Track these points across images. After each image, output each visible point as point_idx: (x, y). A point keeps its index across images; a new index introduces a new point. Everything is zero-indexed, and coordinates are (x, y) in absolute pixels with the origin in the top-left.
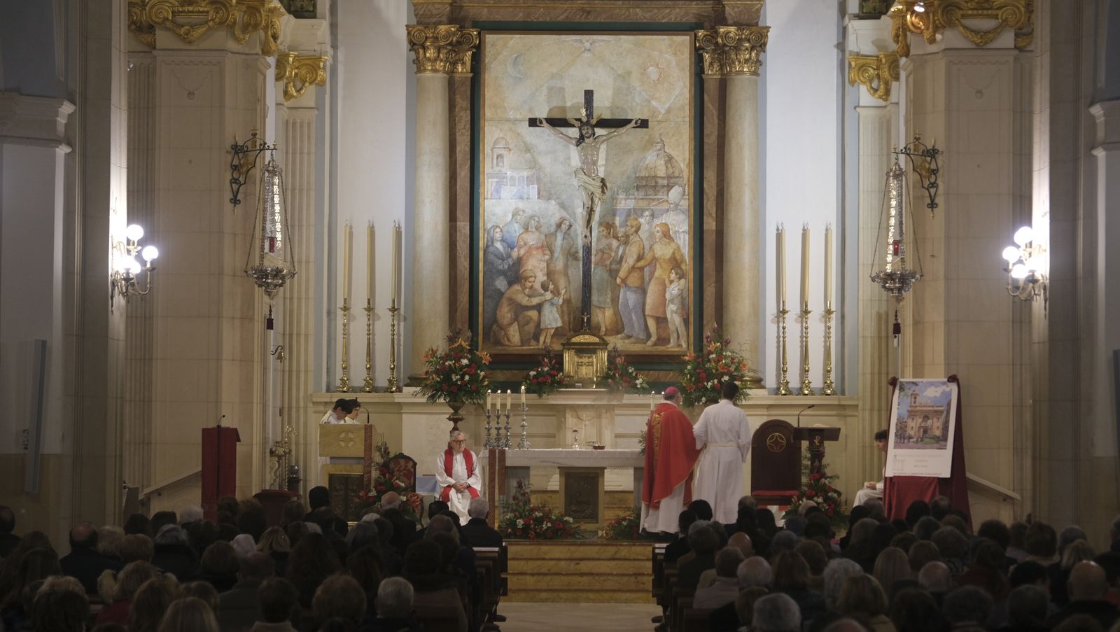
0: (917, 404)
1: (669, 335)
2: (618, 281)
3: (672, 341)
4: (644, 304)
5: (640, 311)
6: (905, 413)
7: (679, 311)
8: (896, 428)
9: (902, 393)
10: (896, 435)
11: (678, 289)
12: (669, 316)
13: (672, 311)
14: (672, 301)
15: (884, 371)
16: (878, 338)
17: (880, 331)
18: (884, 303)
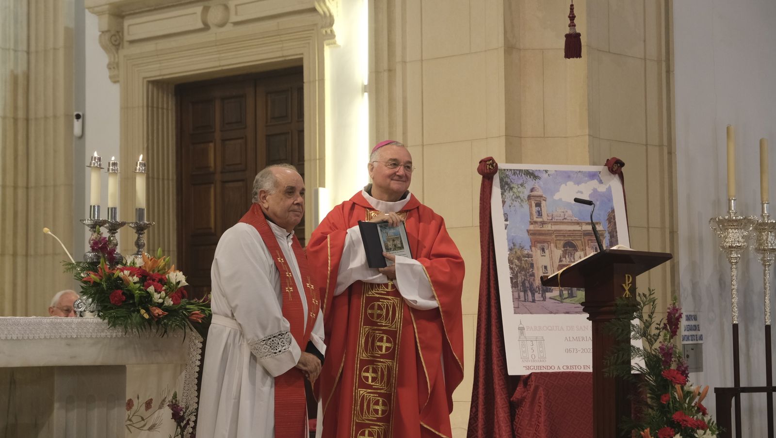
0: (545, 218)
6: (524, 239)
8: (511, 268)
9: (508, 194)
10: (514, 285)
15: (21, 182)
16: (12, 120)
17: (16, 108)
18: (23, 57)
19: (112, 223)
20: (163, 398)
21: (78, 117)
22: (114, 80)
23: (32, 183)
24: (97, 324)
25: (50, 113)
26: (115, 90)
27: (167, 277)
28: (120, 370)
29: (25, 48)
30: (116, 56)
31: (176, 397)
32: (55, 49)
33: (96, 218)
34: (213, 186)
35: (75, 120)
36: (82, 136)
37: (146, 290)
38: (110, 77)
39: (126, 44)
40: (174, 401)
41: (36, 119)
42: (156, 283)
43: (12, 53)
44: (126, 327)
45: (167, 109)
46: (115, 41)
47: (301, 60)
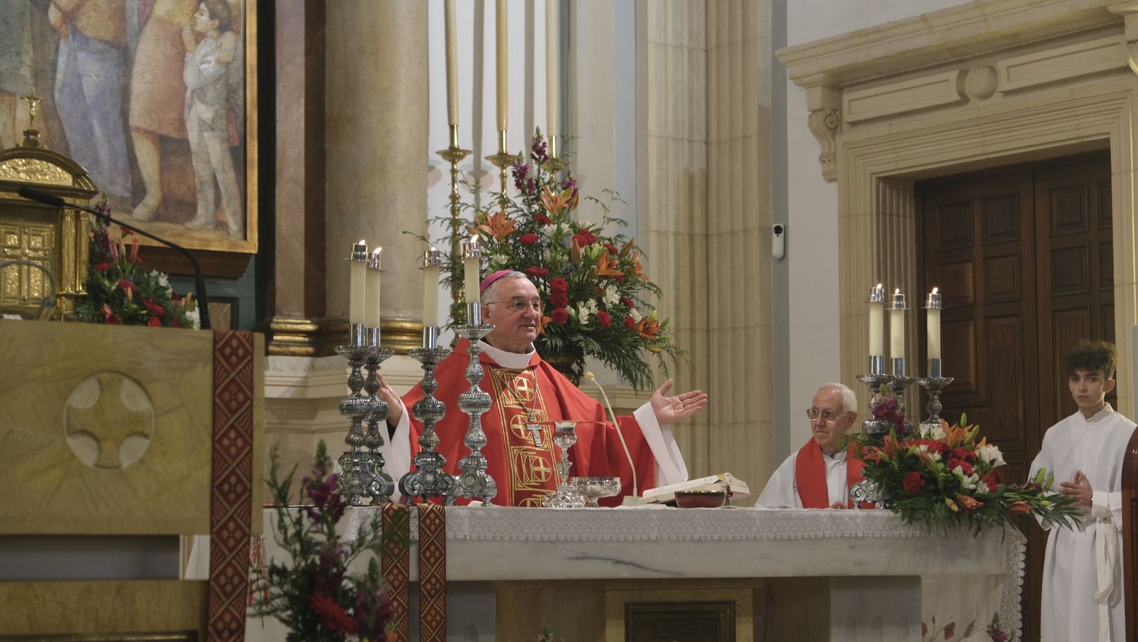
1: (193, 191)
2: (54, 15)
3: (200, 210)
4: (125, 93)
5: (114, 116)
7: (222, 124)
11: (218, 62)
12: (193, 136)
13: (202, 122)
14: (200, 92)
15: (700, 324)
16: (687, 237)
17: (691, 220)
18: (700, 149)
19: (897, 380)
20: (969, 622)
21: (778, 230)
22: (830, 177)
23: (715, 324)
24: (889, 519)
25: (739, 226)
26: (831, 192)
27: (978, 455)
28: (912, 581)
29: (703, 137)
30: (833, 143)
31: (998, 621)
32: (745, 137)
33: (878, 373)
34: (971, 323)
35: (775, 235)
36: (784, 257)
37: (951, 472)
38: (824, 174)
39: (845, 127)
40: (995, 626)
41: (719, 235)
42: (962, 462)
43: (686, 143)
44: (928, 523)
45: (905, 217)
46: (831, 123)
47: (1108, 141)
